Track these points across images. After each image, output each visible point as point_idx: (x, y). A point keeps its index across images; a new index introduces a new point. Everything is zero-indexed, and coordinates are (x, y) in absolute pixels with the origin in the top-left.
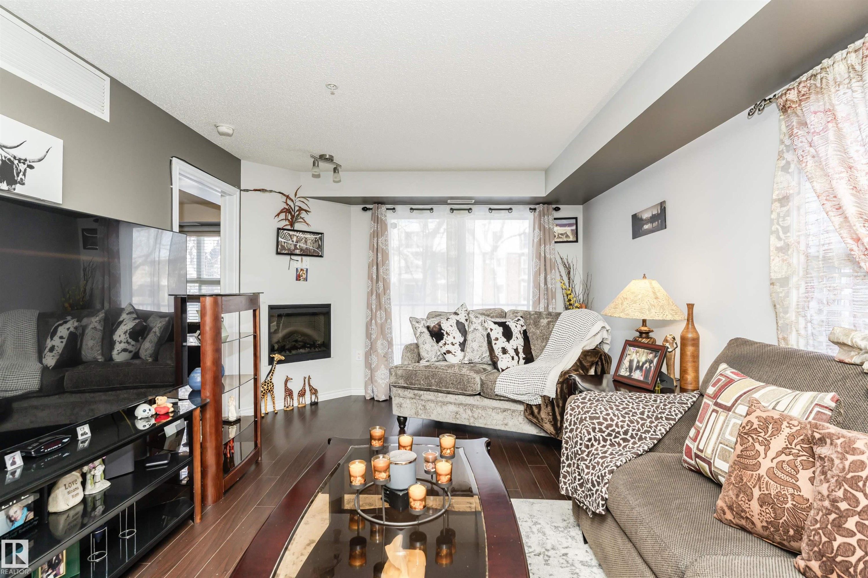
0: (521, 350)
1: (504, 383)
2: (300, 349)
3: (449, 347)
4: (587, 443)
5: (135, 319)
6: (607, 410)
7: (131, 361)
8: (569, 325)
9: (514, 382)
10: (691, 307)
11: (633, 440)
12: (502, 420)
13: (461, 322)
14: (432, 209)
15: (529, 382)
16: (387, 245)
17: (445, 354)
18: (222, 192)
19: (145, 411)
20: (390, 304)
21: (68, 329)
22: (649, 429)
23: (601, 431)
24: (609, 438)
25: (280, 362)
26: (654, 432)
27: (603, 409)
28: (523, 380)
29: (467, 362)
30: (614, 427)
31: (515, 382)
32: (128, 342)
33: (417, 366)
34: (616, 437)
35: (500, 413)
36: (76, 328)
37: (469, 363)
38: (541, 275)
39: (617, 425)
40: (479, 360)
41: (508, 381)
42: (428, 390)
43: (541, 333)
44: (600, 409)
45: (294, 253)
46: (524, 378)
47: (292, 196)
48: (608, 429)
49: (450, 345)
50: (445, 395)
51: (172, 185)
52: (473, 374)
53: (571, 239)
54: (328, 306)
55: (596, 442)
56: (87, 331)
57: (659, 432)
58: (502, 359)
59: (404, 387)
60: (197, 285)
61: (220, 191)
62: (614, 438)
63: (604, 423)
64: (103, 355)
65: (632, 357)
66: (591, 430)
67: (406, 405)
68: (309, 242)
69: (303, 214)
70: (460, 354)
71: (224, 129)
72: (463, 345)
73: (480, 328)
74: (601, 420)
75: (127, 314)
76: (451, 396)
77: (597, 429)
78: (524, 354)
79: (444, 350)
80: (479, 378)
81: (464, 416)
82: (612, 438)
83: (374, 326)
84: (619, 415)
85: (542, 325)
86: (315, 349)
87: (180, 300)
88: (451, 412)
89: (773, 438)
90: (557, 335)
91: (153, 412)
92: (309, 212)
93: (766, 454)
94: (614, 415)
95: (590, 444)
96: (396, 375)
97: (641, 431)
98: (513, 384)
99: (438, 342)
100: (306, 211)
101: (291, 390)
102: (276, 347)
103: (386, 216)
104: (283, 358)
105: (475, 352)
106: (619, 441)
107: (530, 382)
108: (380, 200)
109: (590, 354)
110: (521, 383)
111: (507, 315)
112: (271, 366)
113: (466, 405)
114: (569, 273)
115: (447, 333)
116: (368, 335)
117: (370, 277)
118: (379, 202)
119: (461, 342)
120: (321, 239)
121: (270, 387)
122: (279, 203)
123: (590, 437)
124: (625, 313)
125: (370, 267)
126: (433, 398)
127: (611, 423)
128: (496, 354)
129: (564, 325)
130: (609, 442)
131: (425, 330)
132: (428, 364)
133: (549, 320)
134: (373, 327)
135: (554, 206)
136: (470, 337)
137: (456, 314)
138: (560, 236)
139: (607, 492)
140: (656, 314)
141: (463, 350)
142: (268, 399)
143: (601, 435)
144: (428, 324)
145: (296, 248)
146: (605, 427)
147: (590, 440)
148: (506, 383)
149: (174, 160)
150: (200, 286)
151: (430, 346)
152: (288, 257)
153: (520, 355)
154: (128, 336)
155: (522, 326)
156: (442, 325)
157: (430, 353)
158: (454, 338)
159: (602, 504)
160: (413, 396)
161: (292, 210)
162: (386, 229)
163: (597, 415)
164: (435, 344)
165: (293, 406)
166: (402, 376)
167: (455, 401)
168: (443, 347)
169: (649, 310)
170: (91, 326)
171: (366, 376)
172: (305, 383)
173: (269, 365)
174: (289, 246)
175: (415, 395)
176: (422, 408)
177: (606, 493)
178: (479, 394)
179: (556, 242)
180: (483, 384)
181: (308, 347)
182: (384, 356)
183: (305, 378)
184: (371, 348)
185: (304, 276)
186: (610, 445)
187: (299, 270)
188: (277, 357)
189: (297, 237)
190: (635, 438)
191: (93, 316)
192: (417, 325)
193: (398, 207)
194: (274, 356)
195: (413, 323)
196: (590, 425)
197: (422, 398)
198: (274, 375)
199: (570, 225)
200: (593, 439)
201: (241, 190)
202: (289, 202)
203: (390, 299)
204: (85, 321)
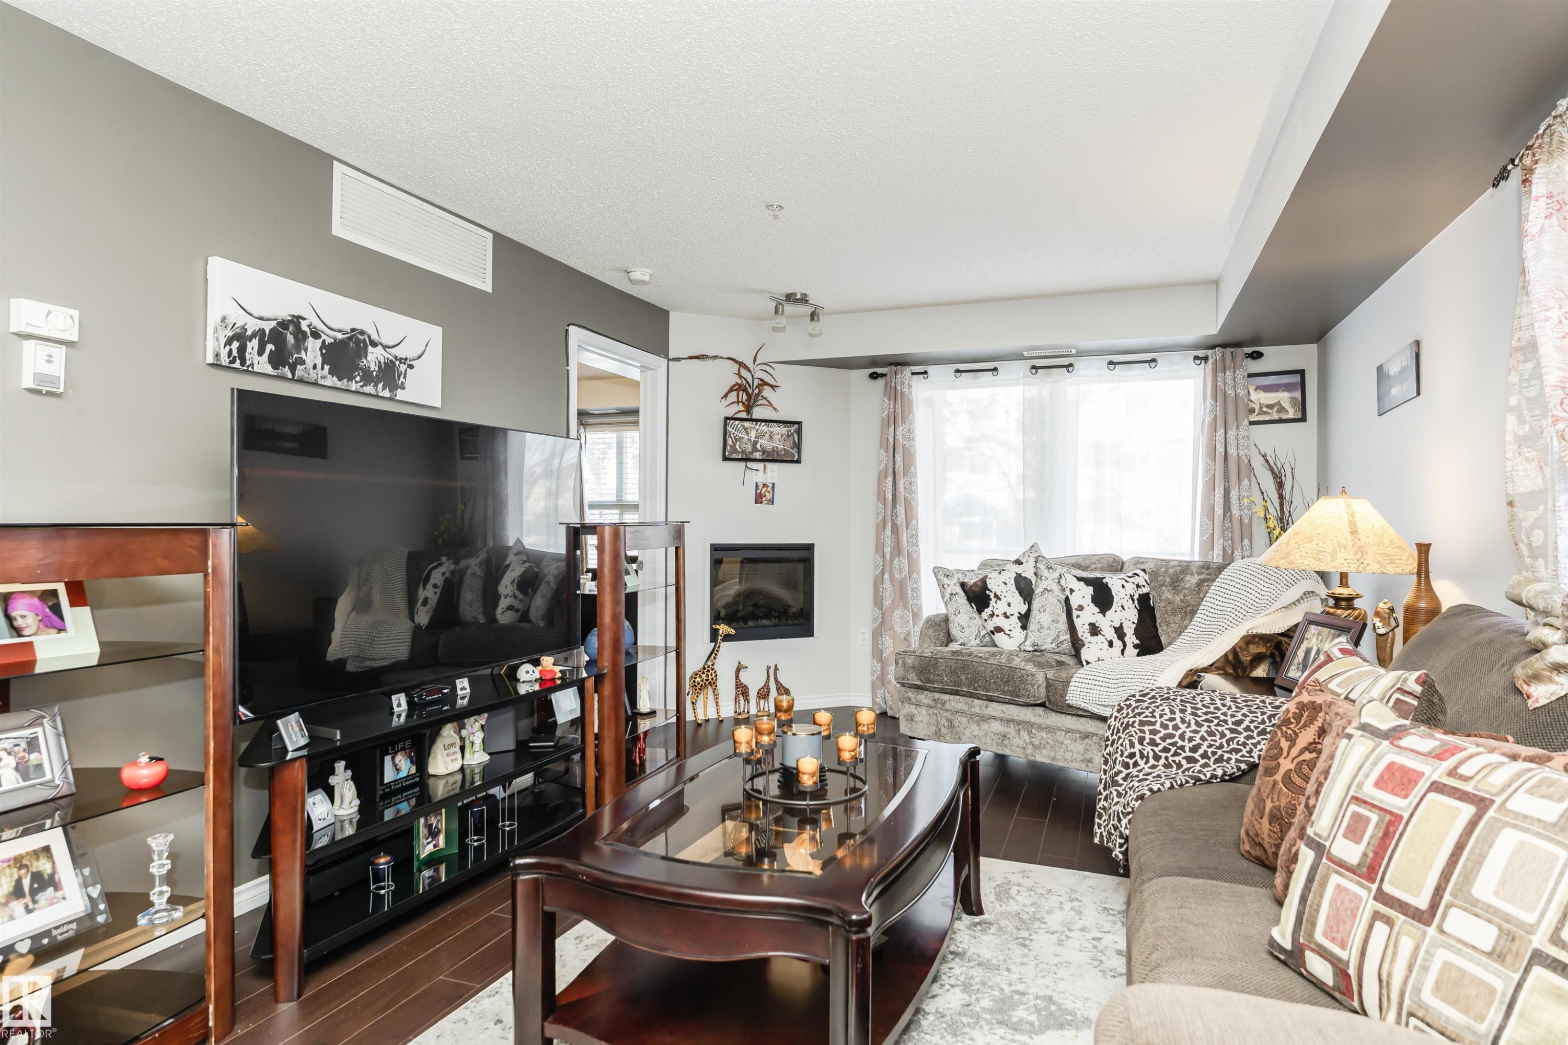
0: (1129, 630)
1: (1083, 685)
2: (762, 618)
3: (999, 621)
4: (1126, 760)
5: (525, 562)
6: (1173, 712)
7: (519, 624)
8: (1240, 586)
9: (1100, 683)
10: (1424, 550)
11: (1205, 760)
12: (1082, 752)
13: (1025, 578)
14: (995, 369)
15: (1125, 684)
16: (911, 439)
17: (992, 632)
18: (642, 366)
19: (527, 672)
20: (917, 545)
21: (443, 574)
22: (1241, 747)
23: (1153, 743)
24: (1163, 755)
25: (727, 638)
26: (1247, 752)
27: (1167, 711)
28: (1116, 681)
29: (1031, 649)
30: (1176, 739)
31: (1103, 684)
32: (515, 596)
33: (938, 652)
34: (1176, 754)
35: (1079, 741)
36: (452, 573)
37: (1034, 651)
38: (1217, 490)
39: (1182, 737)
40: (1053, 646)
41: (1090, 682)
42: (956, 693)
43: (1182, 601)
44: (1163, 710)
45: (751, 457)
46: (1119, 677)
47: (750, 364)
48: (1164, 741)
49: (1001, 617)
50: (986, 702)
51: (568, 366)
52: (1030, 667)
53: (1291, 415)
54: (810, 548)
55: (1142, 760)
56: (465, 578)
57: (1258, 753)
58: (1090, 645)
59: (918, 687)
60: (618, 511)
61: (639, 365)
62: (1173, 756)
63: (1160, 732)
64: (485, 613)
65: (1309, 643)
66: (1136, 741)
67: (921, 718)
68: (776, 437)
69: (767, 392)
70: (1018, 634)
71: (637, 275)
72: (1025, 619)
73: (1055, 587)
74: (1157, 727)
75: (515, 555)
76: (994, 704)
77: (1147, 740)
78: (1137, 638)
79: (991, 625)
80: (1042, 674)
81: (1017, 741)
82: (1169, 755)
83: (887, 585)
84: (1193, 722)
85: (1188, 586)
86: (787, 620)
87: (572, 530)
88: (995, 734)
89: (1303, 730)
90: (1212, 605)
91: (537, 675)
92: (776, 386)
93: (1288, 752)
94: (1183, 721)
95: (1131, 762)
96: (904, 663)
97: (1225, 749)
98: (1099, 688)
99: (980, 611)
100: (772, 386)
101: (745, 686)
102: (723, 613)
103: (910, 387)
104: (732, 631)
105: (1045, 632)
106: (1180, 761)
107: (1127, 684)
108: (900, 360)
109: (1257, 640)
110: (1113, 686)
111: (1125, 568)
112: (713, 644)
113: (1020, 723)
114: (1280, 486)
115: (996, 596)
116: (878, 601)
117: (881, 497)
118: (899, 362)
119: (1023, 613)
120: (799, 432)
121: (710, 677)
122: (727, 375)
123: (1132, 750)
124: (1289, 559)
125: (881, 478)
126: (966, 708)
127: (1174, 732)
128: (1080, 636)
129: (1229, 587)
130: (1162, 761)
131: (959, 590)
132: (959, 648)
133: (1202, 577)
134: (885, 586)
135: (1249, 350)
136: (1036, 604)
137: (1018, 562)
138: (1265, 409)
139: (1128, 827)
140: (1346, 562)
141: (1024, 627)
142: (709, 696)
143: (1152, 750)
144: (966, 580)
145: (755, 449)
146: (1161, 738)
147: (1132, 756)
148: (1086, 686)
149: (572, 329)
150: (621, 514)
151: (967, 618)
152: (743, 464)
153: (1126, 639)
154: (515, 586)
155: (1138, 586)
156: (988, 581)
157: (967, 631)
158: (1009, 605)
159: (1120, 843)
160: (931, 703)
161: (750, 386)
162: (911, 411)
163: (1153, 720)
164: (976, 615)
165: (748, 712)
166: (914, 668)
167: (1002, 715)
168: (989, 621)
169: (1333, 555)
170: (470, 571)
171: (874, 672)
172: (768, 677)
173: (711, 642)
174: (743, 446)
175: (934, 700)
176: (946, 724)
177: (1126, 828)
178: (1042, 705)
179: (1252, 423)
180: (1049, 684)
181: (775, 617)
182: (905, 639)
183: (768, 668)
184: (882, 623)
185: (769, 496)
186: (1165, 766)
187: (761, 486)
188: (723, 629)
189: (757, 431)
190: (1209, 758)
191: (472, 557)
192: (946, 581)
193: (931, 369)
194: (718, 627)
195: (940, 577)
196: (1137, 733)
197: (947, 706)
198: (718, 658)
199: (1287, 387)
200: (1138, 755)
201: (669, 360)
202: (744, 373)
203: (917, 536)
204: (463, 563)
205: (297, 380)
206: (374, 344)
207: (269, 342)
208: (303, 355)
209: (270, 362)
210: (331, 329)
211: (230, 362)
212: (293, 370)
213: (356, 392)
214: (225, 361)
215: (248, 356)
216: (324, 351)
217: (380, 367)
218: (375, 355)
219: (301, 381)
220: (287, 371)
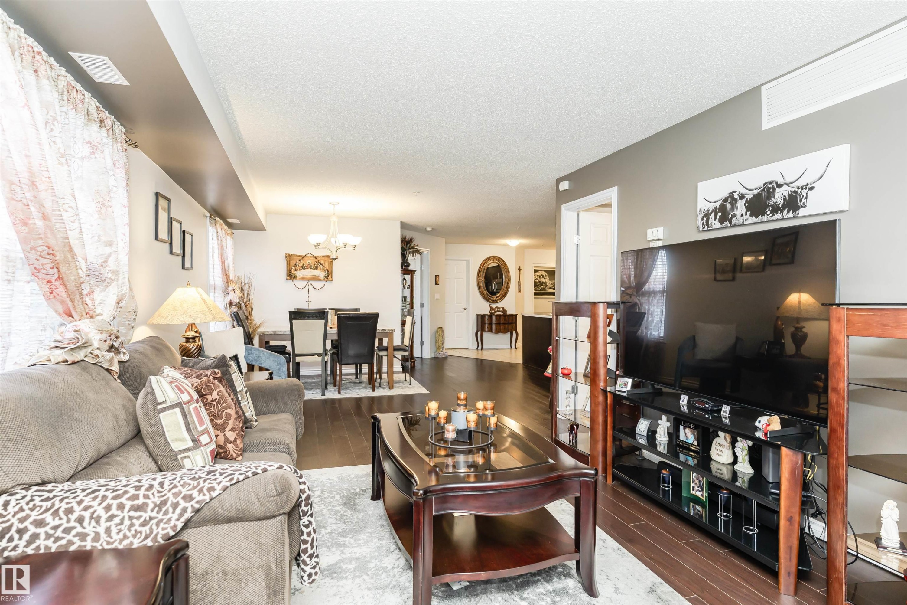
205: (733, 226)
206: (779, 186)
207: (719, 212)
208: (735, 212)
209: (719, 222)
210: (751, 190)
211: (704, 228)
212: (730, 222)
213: (768, 221)
214: (701, 228)
215: (710, 222)
216: (747, 205)
217: (785, 199)
218: (781, 193)
219: (735, 226)
220: (727, 224)
